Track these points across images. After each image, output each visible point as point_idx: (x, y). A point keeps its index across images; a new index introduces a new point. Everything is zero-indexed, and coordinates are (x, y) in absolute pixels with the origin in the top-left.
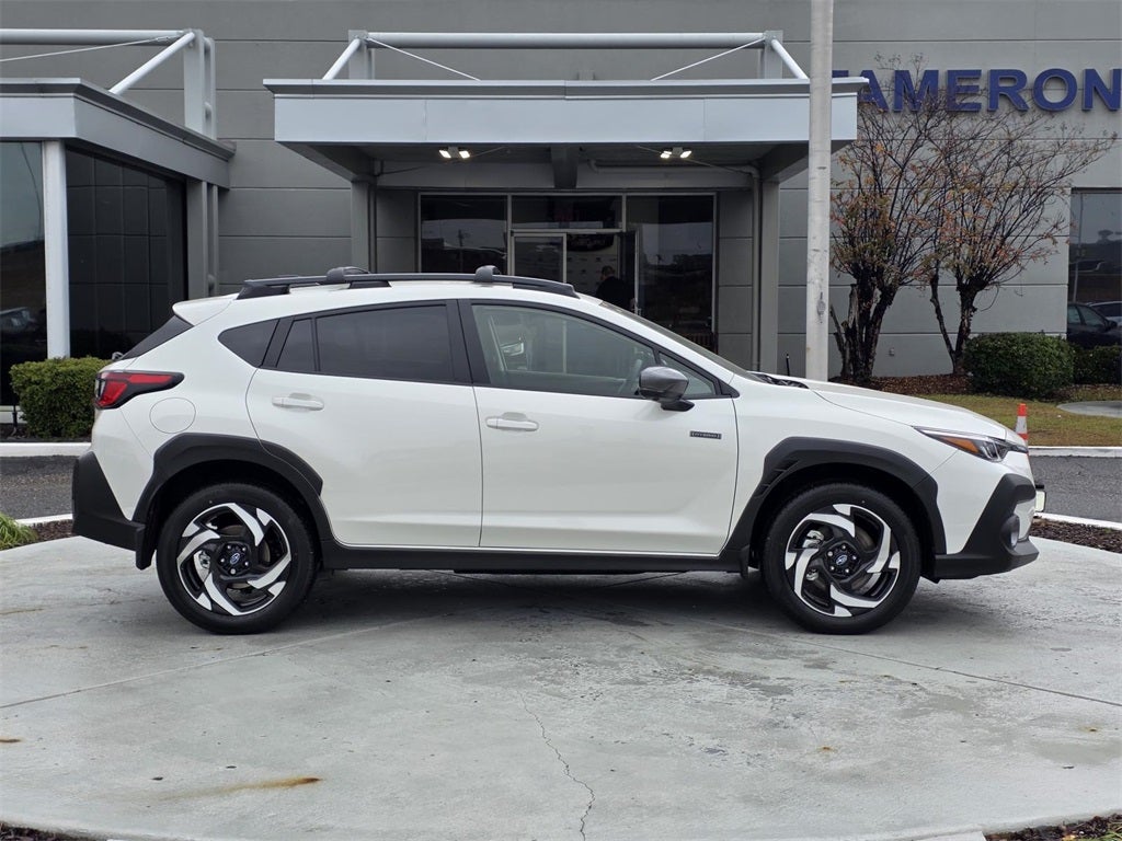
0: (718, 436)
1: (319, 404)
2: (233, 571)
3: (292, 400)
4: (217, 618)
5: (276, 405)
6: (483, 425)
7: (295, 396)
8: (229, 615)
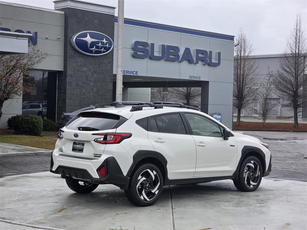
0: (234, 146)
1: (164, 141)
2: (147, 188)
3: (158, 140)
4: (145, 201)
5: (155, 141)
6: (196, 146)
7: (158, 139)
8: (147, 201)
